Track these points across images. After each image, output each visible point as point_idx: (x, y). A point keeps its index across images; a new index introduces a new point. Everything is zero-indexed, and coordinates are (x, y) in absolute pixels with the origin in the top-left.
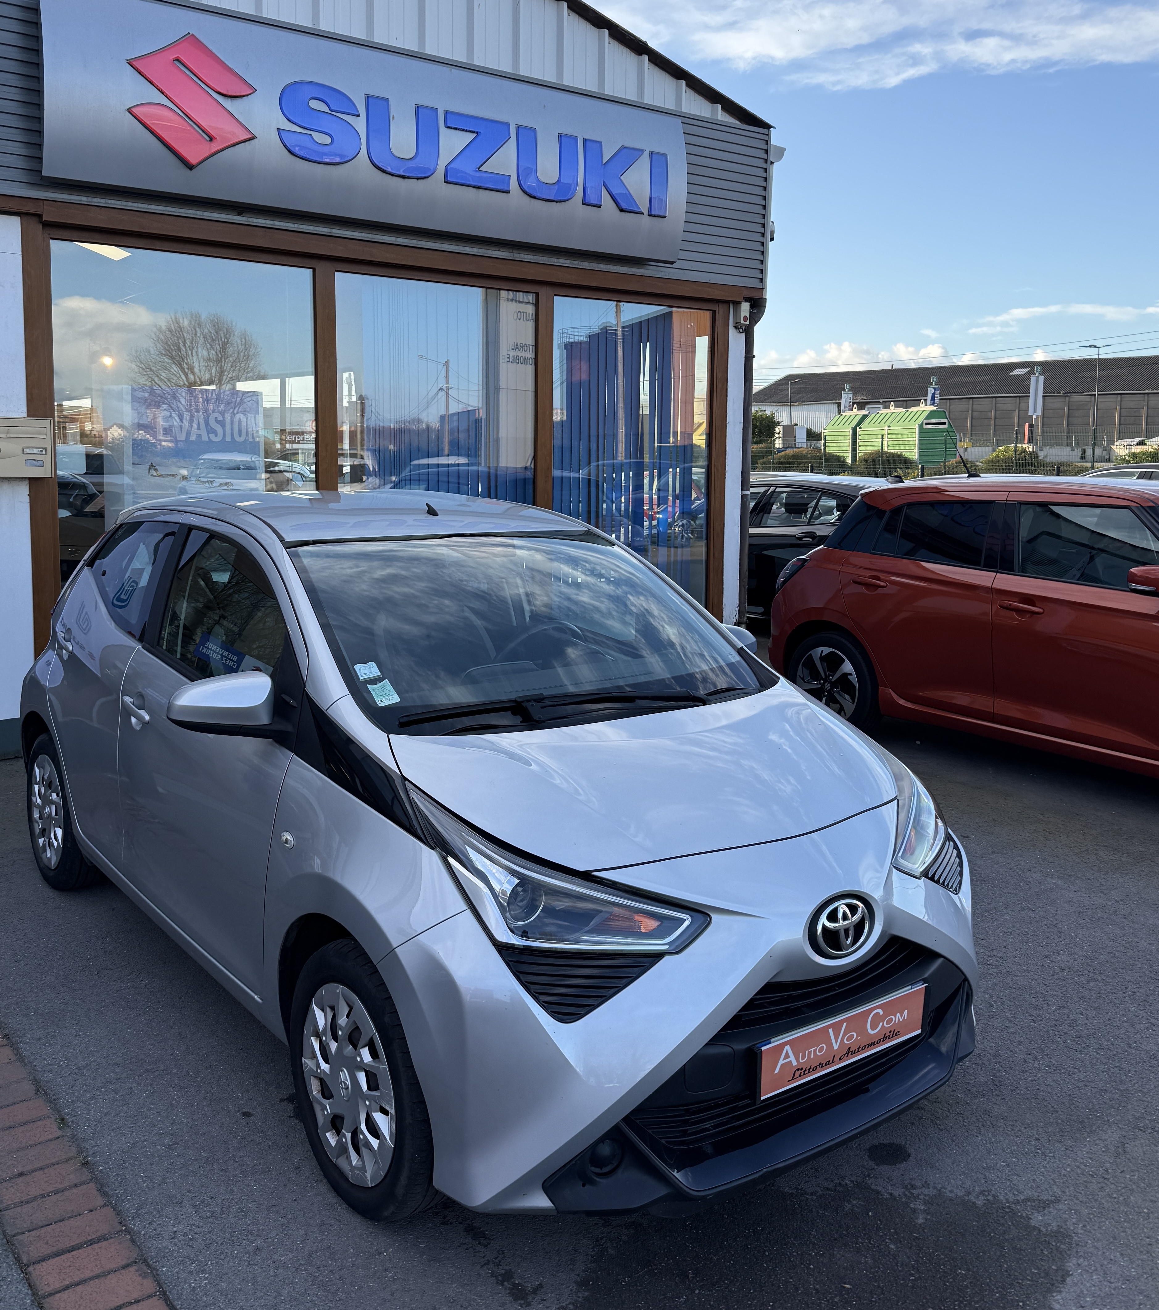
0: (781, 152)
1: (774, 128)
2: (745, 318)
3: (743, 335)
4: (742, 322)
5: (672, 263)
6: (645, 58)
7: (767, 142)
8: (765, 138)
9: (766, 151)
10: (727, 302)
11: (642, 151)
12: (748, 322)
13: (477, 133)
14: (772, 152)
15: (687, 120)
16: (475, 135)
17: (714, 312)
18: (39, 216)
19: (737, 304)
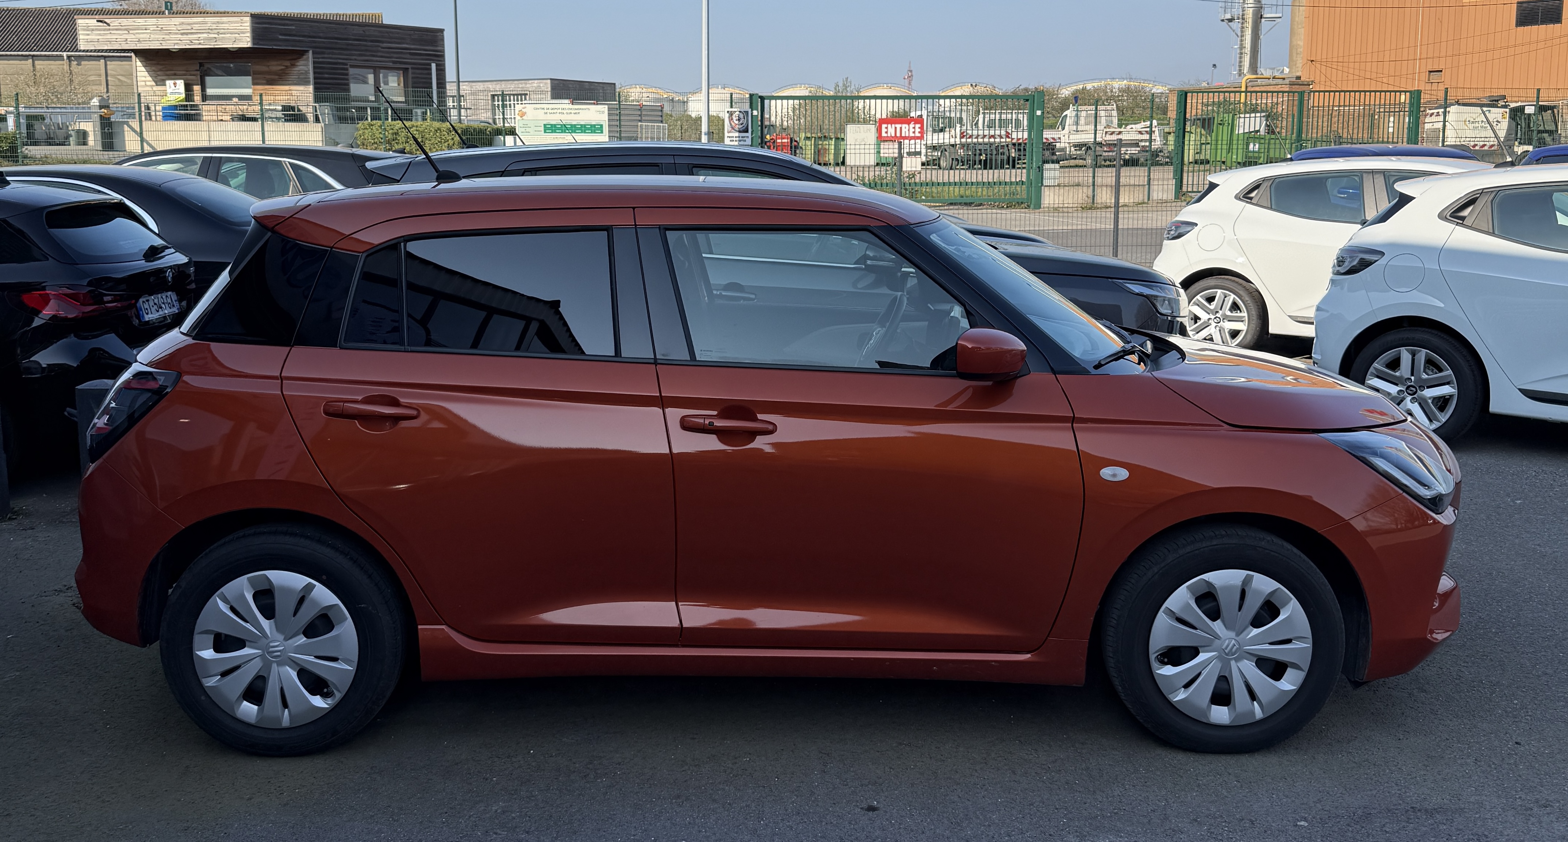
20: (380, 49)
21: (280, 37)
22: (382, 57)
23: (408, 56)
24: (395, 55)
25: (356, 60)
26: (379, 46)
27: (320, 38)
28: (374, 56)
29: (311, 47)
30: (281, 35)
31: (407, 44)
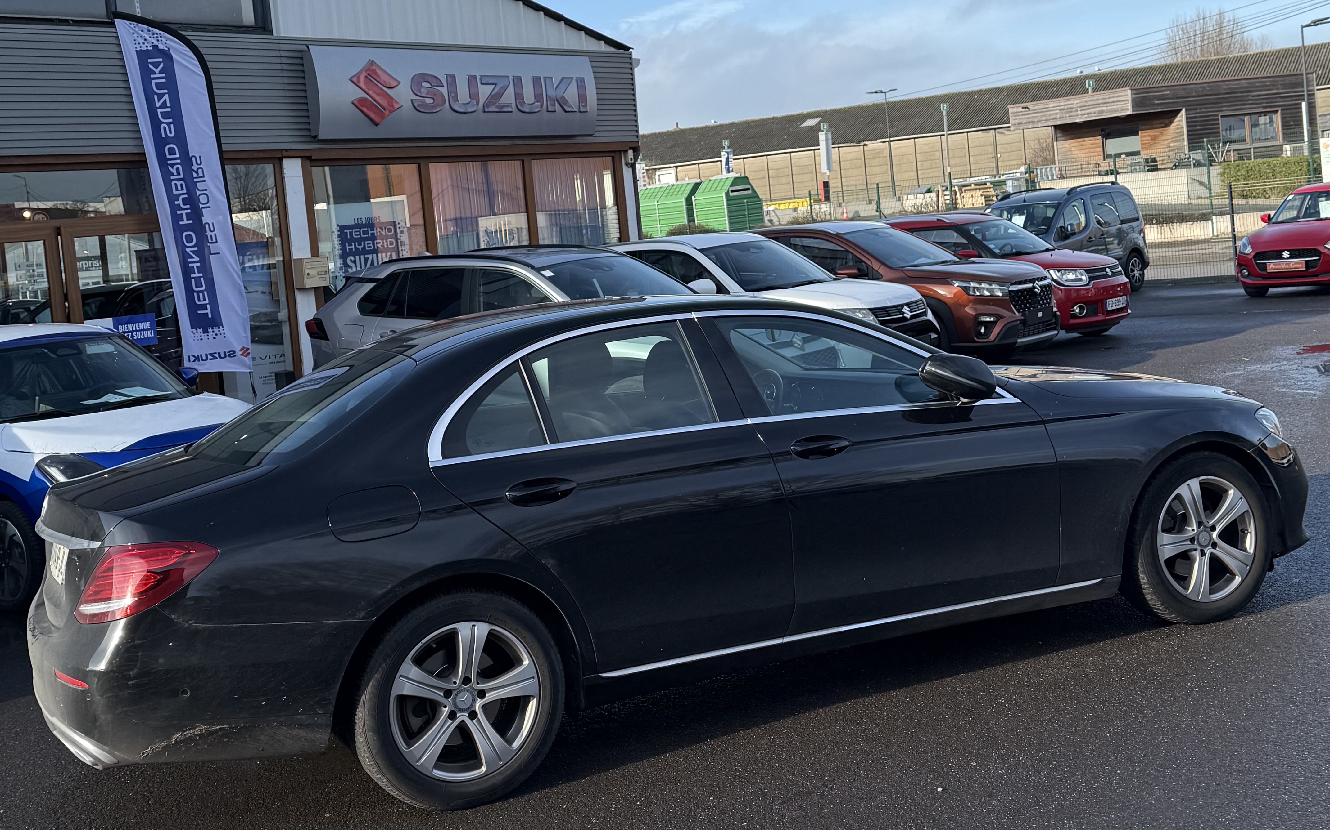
0: (638, 60)
1: (633, 49)
2: (631, 159)
3: (631, 169)
4: (630, 162)
5: (591, 135)
6: (563, 23)
7: (631, 58)
8: (629, 56)
9: (631, 63)
10: (620, 151)
11: (572, 78)
12: (633, 161)
13: (495, 84)
14: (634, 62)
15: (590, 55)
16: (494, 86)
17: (613, 158)
18: (309, 158)
19: (626, 151)
20: (1250, 98)
21: (1156, 102)
22: (1252, 104)
23: (1279, 99)
24: (1264, 101)
25: (1226, 110)
26: (1249, 96)
27: (1193, 97)
28: (1244, 105)
29: (1184, 106)
30: (1158, 100)
31: (1277, 89)
